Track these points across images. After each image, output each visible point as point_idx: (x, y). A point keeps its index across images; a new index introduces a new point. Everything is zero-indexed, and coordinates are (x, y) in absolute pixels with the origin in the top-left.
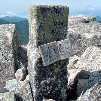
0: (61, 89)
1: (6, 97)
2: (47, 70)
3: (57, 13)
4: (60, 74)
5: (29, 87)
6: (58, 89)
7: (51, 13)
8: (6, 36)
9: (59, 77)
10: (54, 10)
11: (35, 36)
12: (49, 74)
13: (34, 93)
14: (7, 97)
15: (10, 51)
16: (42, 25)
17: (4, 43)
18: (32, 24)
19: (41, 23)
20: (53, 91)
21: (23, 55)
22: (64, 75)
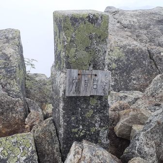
0: (99, 131)
1: (22, 138)
2: (79, 101)
3: (92, 23)
4: (98, 108)
5: (54, 128)
6: (96, 130)
7: (85, 24)
8: (4, 54)
9: (97, 111)
10: (89, 20)
11: (64, 53)
12: (82, 106)
13: (61, 135)
14: (24, 139)
15: (14, 80)
16: (73, 39)
17: (3, 66)
18: (59, 37)
19: (72, 37)
20: (88, 133)
21: (35, 90)
22: (104, 109)
